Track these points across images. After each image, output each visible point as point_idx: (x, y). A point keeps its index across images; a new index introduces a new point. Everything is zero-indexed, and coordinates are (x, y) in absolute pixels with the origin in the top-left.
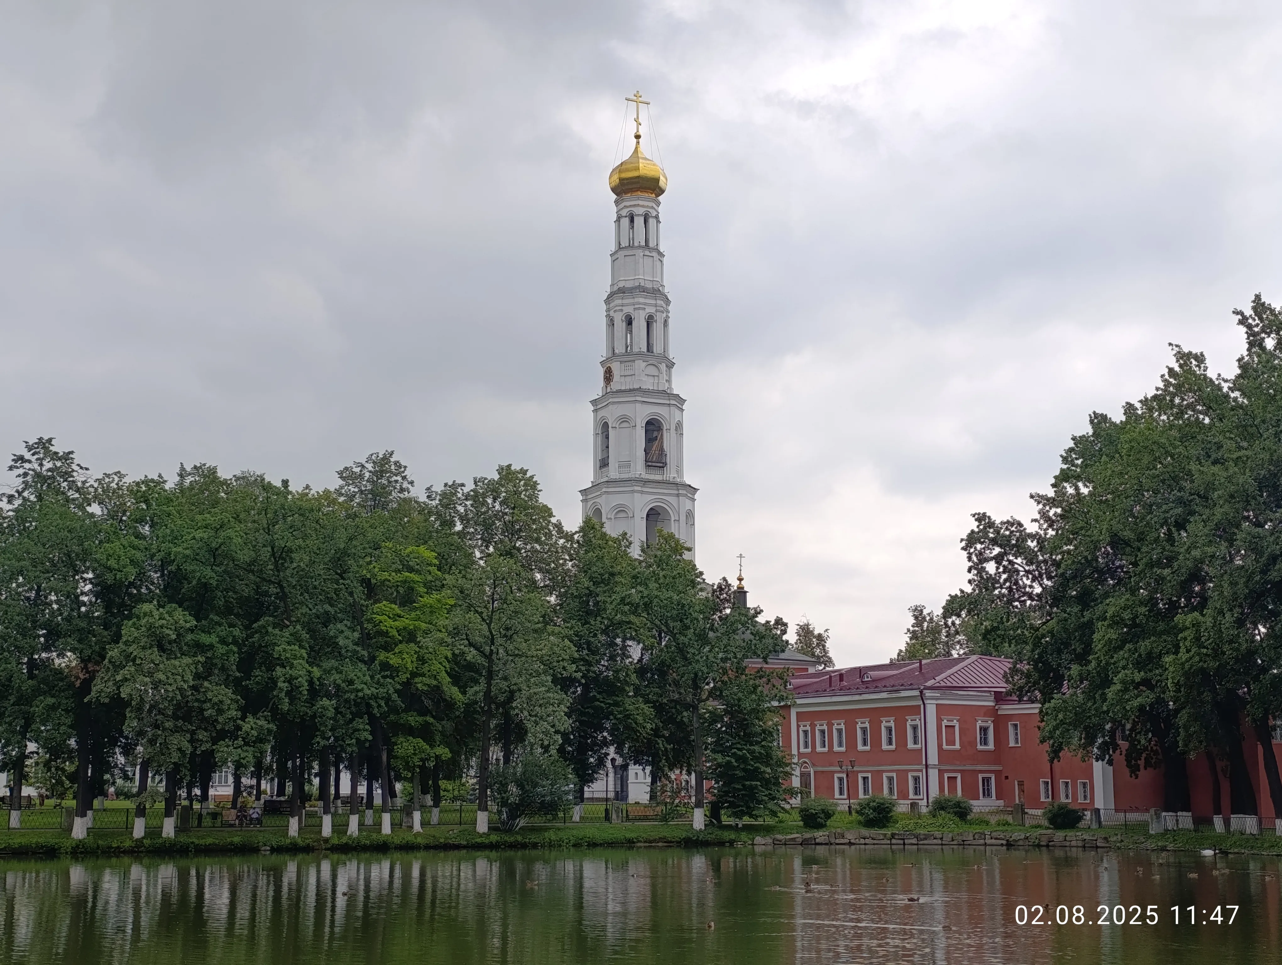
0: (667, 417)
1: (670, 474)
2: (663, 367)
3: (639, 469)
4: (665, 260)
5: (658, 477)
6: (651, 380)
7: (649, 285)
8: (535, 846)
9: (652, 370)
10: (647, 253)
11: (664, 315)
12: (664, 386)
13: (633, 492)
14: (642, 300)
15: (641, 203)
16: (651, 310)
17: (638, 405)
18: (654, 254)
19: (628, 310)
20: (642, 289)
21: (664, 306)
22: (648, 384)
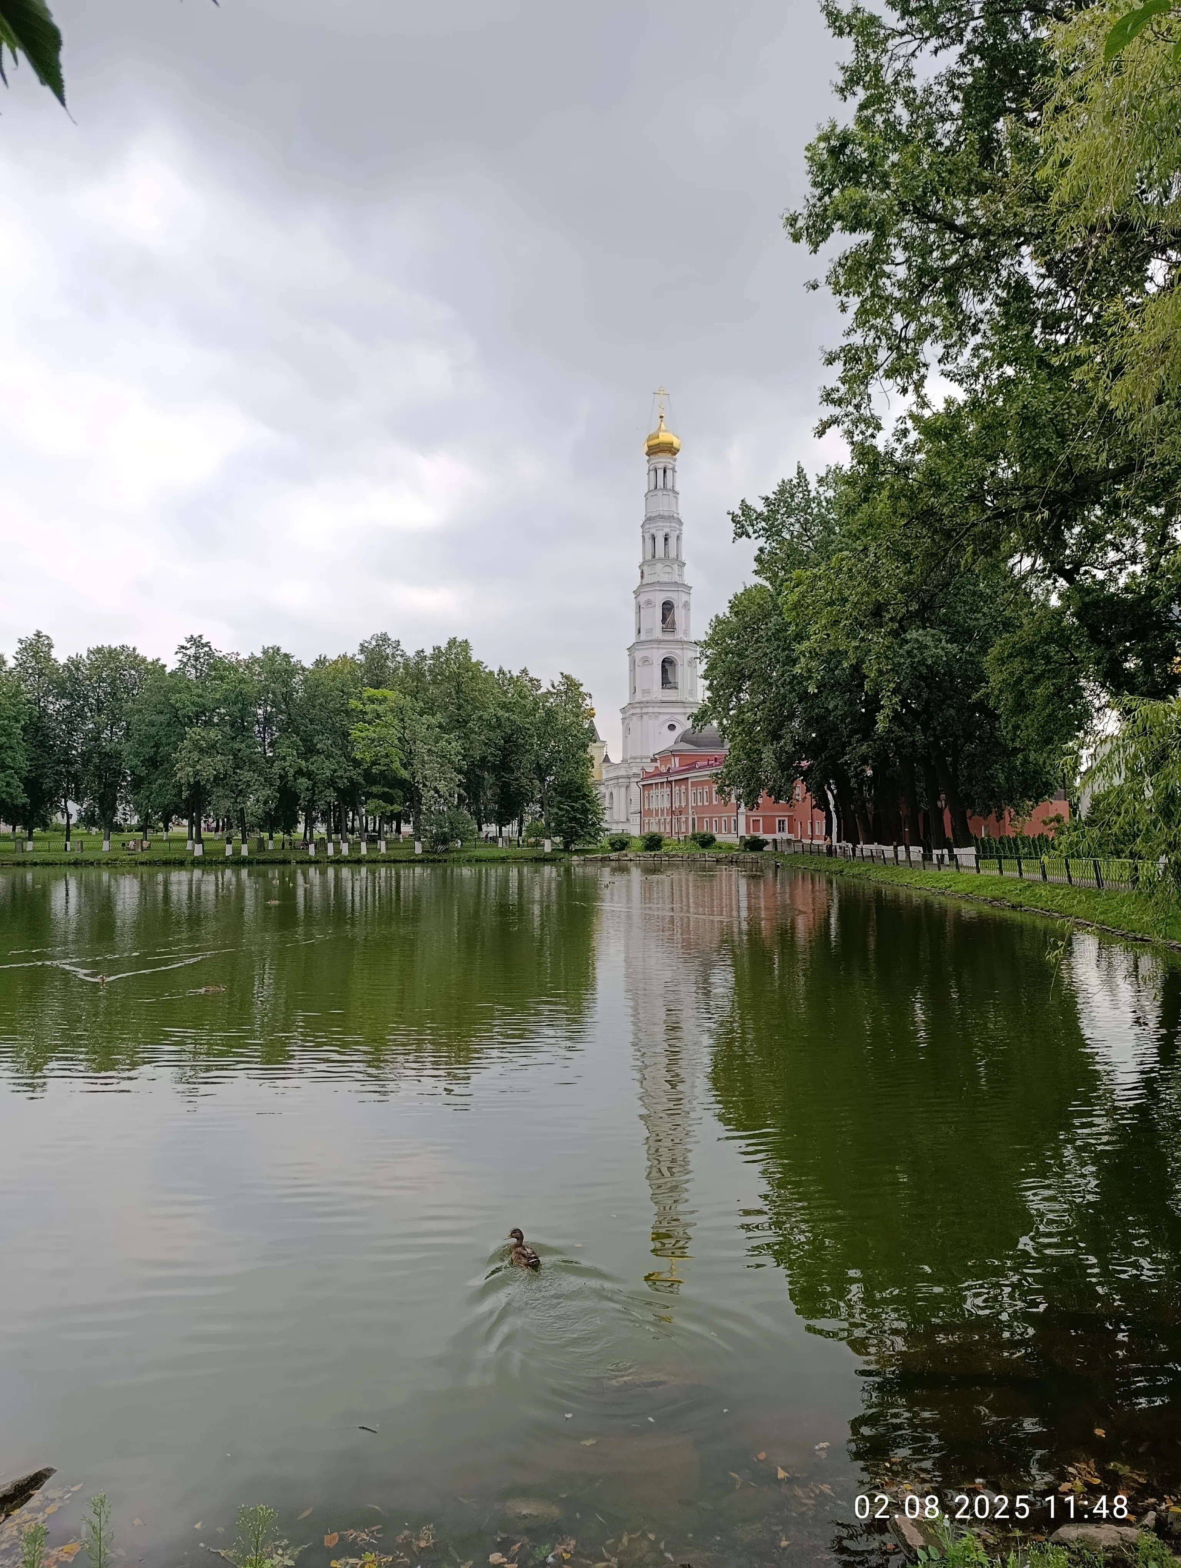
0: (676, 598)
1: (680, 635)
2: (675, 567)
3: (658, 634)
4: (680, 496)
5: (671, 638)
6: (667, 575)
7: (666, 514)
8: (445, 861)
9: (668, 569)
10: (665, 493)
11: (678, 532)
12: (676, 578)
13: (652, 648)
14: (661, 524)
15: (661, 460)
16: (667, 530)
17: (657, 593)
18: (670, 493)
19: (653, 531)
20: (662, 517)
21: (678, 526)
22: (665, 578)
